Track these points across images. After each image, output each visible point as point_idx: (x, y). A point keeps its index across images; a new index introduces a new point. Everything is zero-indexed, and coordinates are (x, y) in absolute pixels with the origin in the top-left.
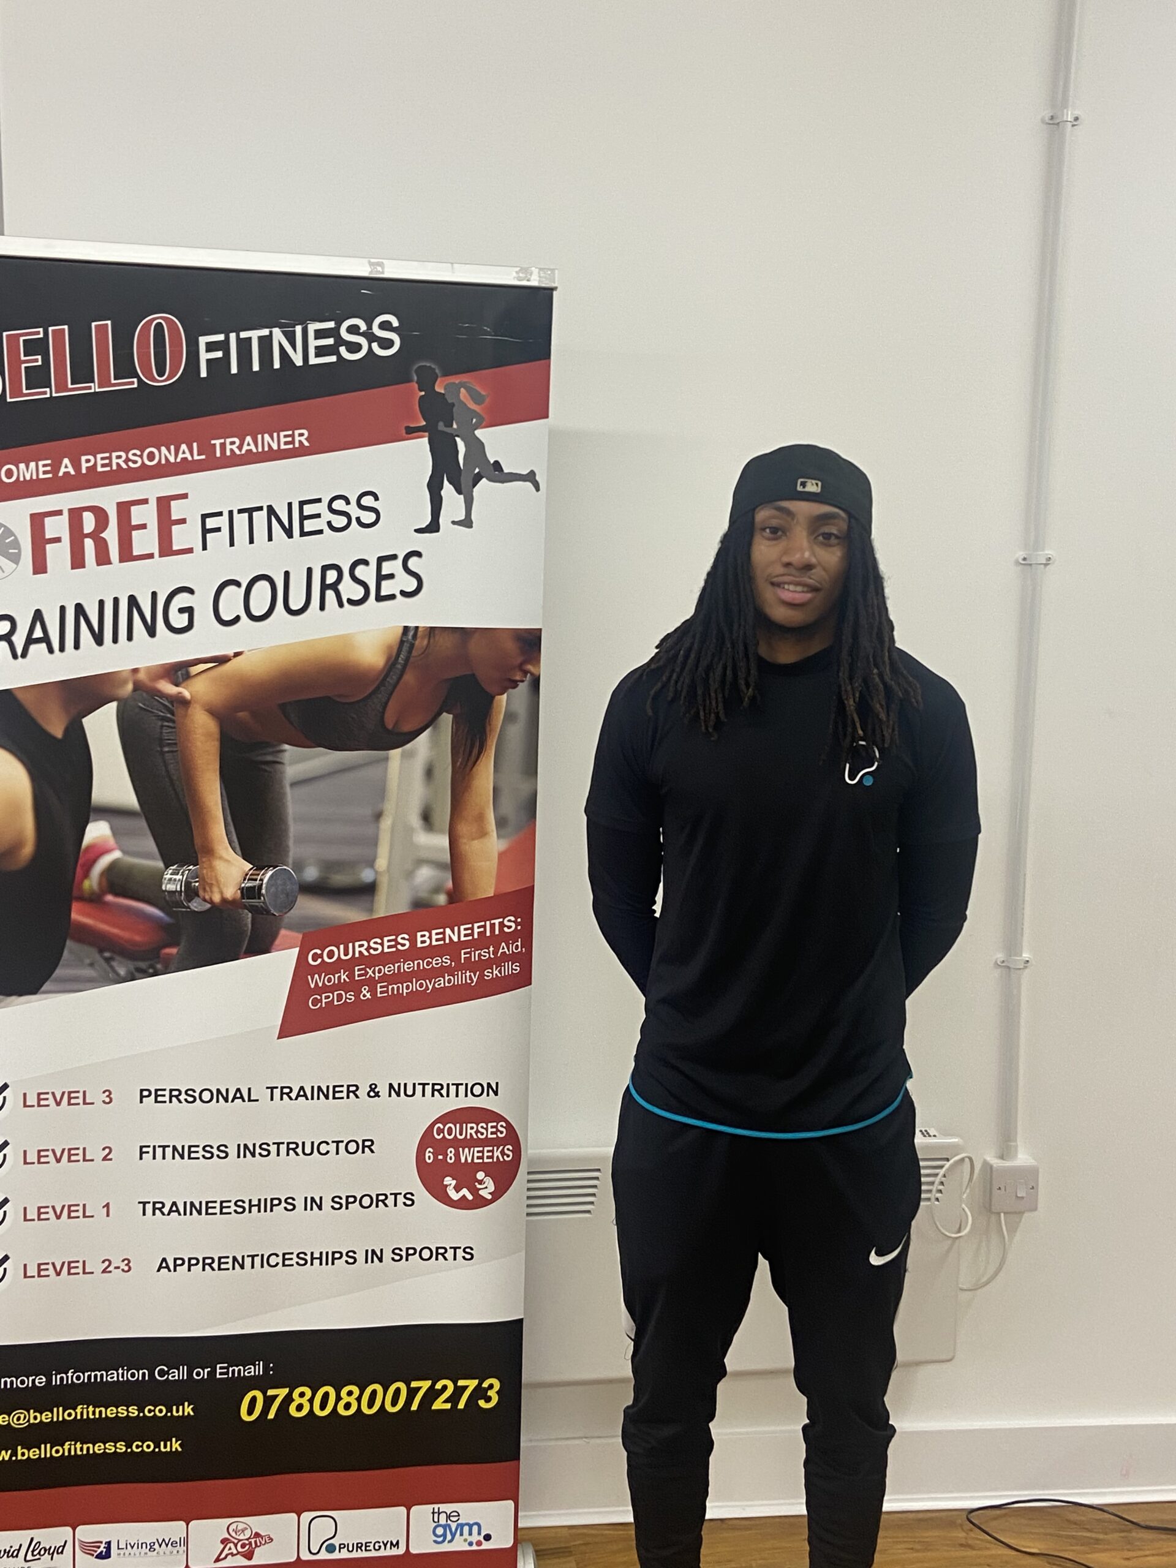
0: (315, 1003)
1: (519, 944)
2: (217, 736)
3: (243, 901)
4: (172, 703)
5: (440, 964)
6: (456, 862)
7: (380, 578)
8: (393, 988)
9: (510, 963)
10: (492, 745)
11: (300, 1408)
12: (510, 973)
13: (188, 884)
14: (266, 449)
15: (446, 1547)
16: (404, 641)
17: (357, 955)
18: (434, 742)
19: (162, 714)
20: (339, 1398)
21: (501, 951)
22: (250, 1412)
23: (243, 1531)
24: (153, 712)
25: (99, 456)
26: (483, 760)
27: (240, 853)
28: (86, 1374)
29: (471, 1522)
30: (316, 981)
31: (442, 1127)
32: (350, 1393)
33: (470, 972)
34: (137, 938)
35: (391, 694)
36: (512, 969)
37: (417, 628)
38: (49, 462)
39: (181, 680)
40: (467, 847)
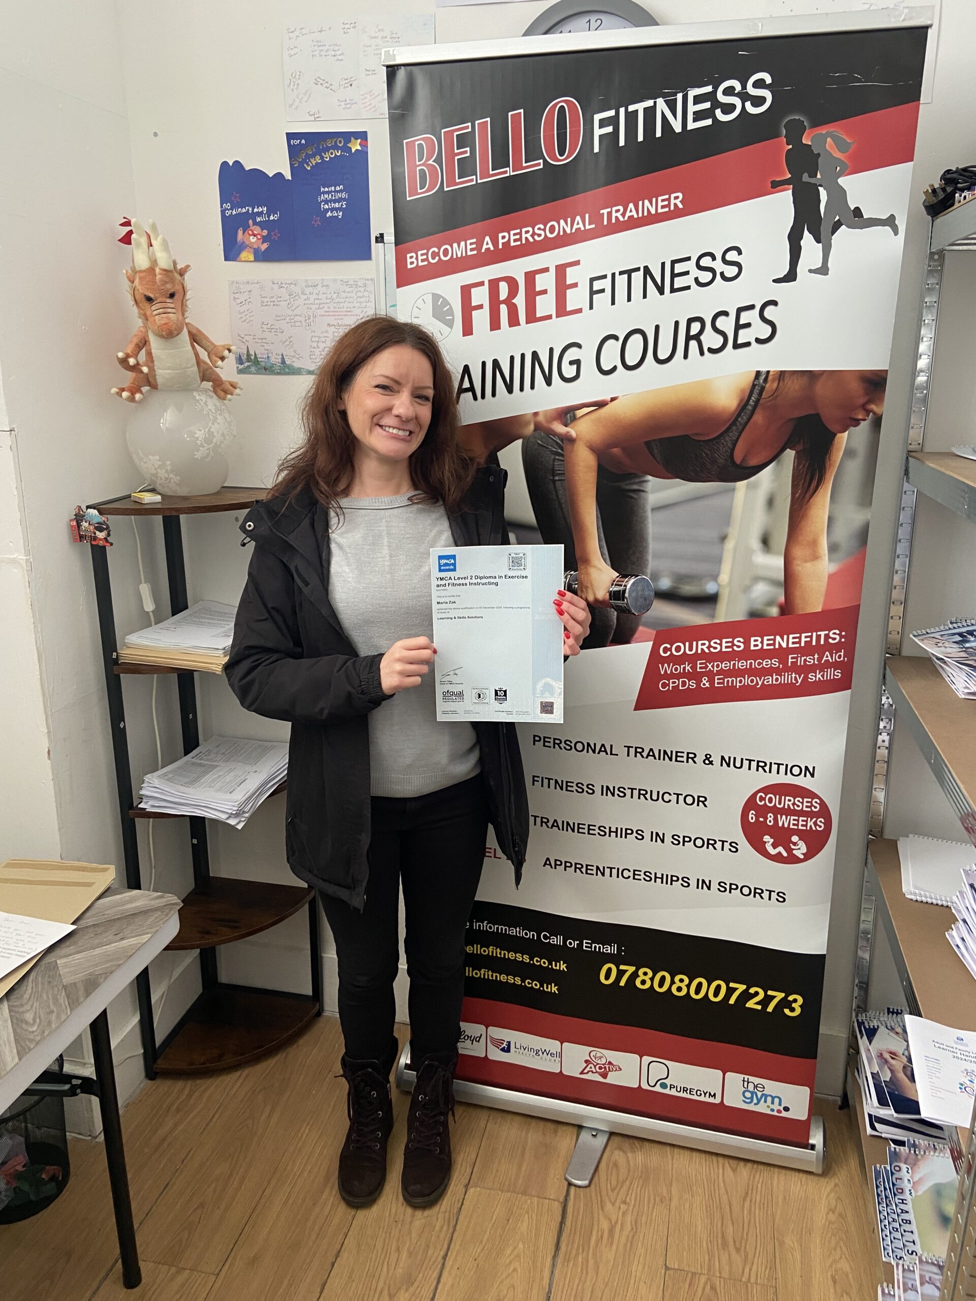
0: (664, 685)
1: (842, 654)
2: (596, 469)
4: (562, 440)
5: (769, 665)
6: (789, 581)
7: (738, 327)
8: (728, 681)
9: (833, 669)
10: (830, 478)
11: (643, 982)
12: (832, 678)
13: (570, 585)
14: (646, 214)
15: (751, 1107)
16: (756, 385)
17: (699, 651)
18: (777, 475)
19: (554, 449)
20: (673, 982)
21: (825, 658)
22: (607, 977)
23: (600, 1058)
24: (547, 448)
25: (512, 232)
26: (821, 491)
27: (609, 563)
28: (496, 926)
29: (774, 1095)
30: (665, 669)
31: (764, 796)
32: (681, 981)
33: (795, 674)
35: (741, 433)
36: (834, 675)
37: (768, 372)
38: (474, 240)
39: (569, 421)
40: (800, 568)
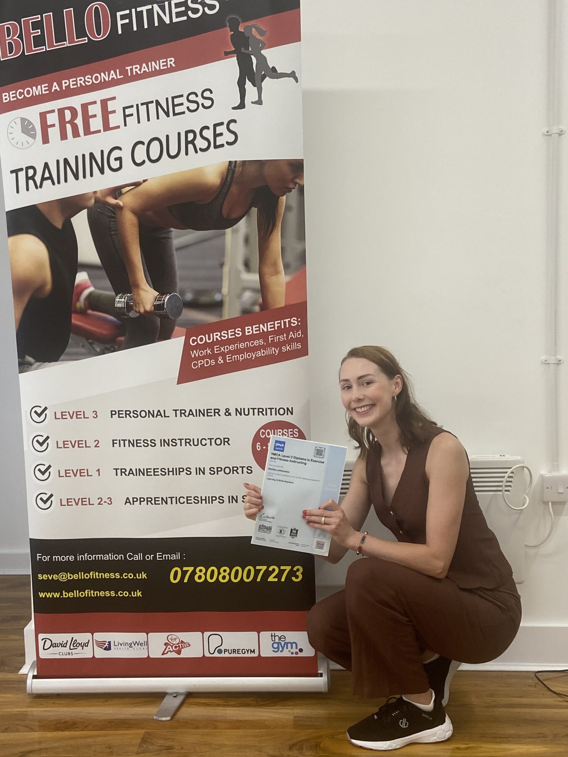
0: (195, 365)
1: (300, 333)
2: (137, 225)
3: (155, 312)
4: (114, 208)
5: (258, 344)
6: (263, 288)
7: (216, 135)
8: (235, 357)
9: (296, 343)
10: (279, 224)
11: (200, 577)
12: (296, 348)
13: (127, 303)
14: (153, 70)
15: (279, 654)
16: (230, 169)
17: (215, 340)
18: (249, 224)
19: (109, 215)
20: (219, 573)
21: (290, 336)
22: (175, 578)
23: (175, 639)
24: (105, 214)
25: (71, 80)
26: (275, 232)
27: (152, 286)
28: (94, 556)
29: (292, 642)
30: (194, 354)
31: (264, 431)
32: (225, 571)
33: (274, 348)
34: (105, 332)
35: (225, 199)
36: (297, 346)
37: (236, 161)
38: (47, 85)
39: (118, 196)
40: (268, 280)
